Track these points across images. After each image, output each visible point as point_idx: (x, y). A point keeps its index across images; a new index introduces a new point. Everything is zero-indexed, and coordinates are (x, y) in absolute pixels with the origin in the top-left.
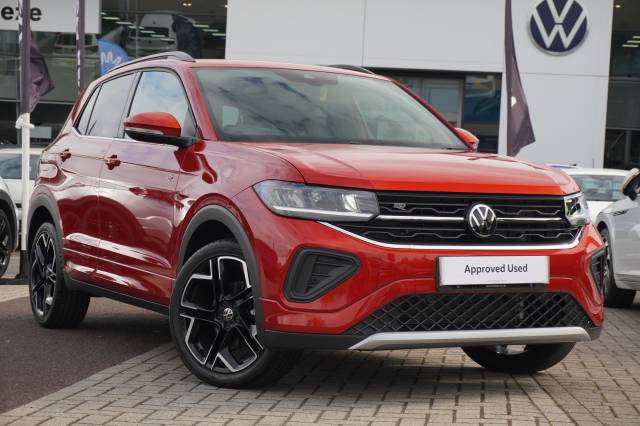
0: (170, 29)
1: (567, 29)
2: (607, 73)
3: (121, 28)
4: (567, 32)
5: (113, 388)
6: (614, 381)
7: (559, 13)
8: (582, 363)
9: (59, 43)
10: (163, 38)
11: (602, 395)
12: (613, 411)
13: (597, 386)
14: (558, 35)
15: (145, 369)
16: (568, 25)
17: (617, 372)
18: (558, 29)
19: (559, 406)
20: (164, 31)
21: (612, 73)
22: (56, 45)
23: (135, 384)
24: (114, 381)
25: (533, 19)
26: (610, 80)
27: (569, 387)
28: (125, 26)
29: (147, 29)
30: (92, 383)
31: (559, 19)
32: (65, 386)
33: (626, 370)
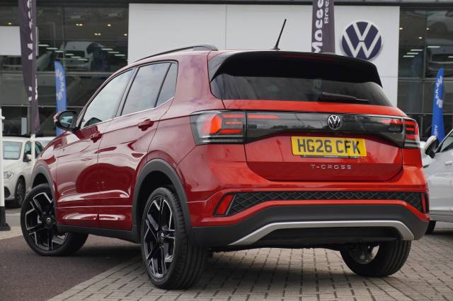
0: (86, 52)
1: (368, 45)
2: (397, 75)
3: (50, 52)
4: (368, 47)
5: (92, 294)
6: (439, 279)
7: (362, 34)
8: (412, 268)
9: (6, 64)
10: (79, 58)
11: (434, 288)
12: (445, 298)
13: (428, 283)
14: (361, 49)
15: (110, 281)
16: (368, 42)
17: (439, 274)
18: (362, 45)
19: (407, 296)
20: (81, 54)
21: (400, 75)
22: (4, 65)
23: (106, 291)
24: (91, 290)
25: (343, 38)
26: (399, 80)
27: (409, 284)
28: (53, 51)
29: (68, 52)
30: (76, 292)
31: (362, 38)
32: (57, 294)
33: (444, 273)
